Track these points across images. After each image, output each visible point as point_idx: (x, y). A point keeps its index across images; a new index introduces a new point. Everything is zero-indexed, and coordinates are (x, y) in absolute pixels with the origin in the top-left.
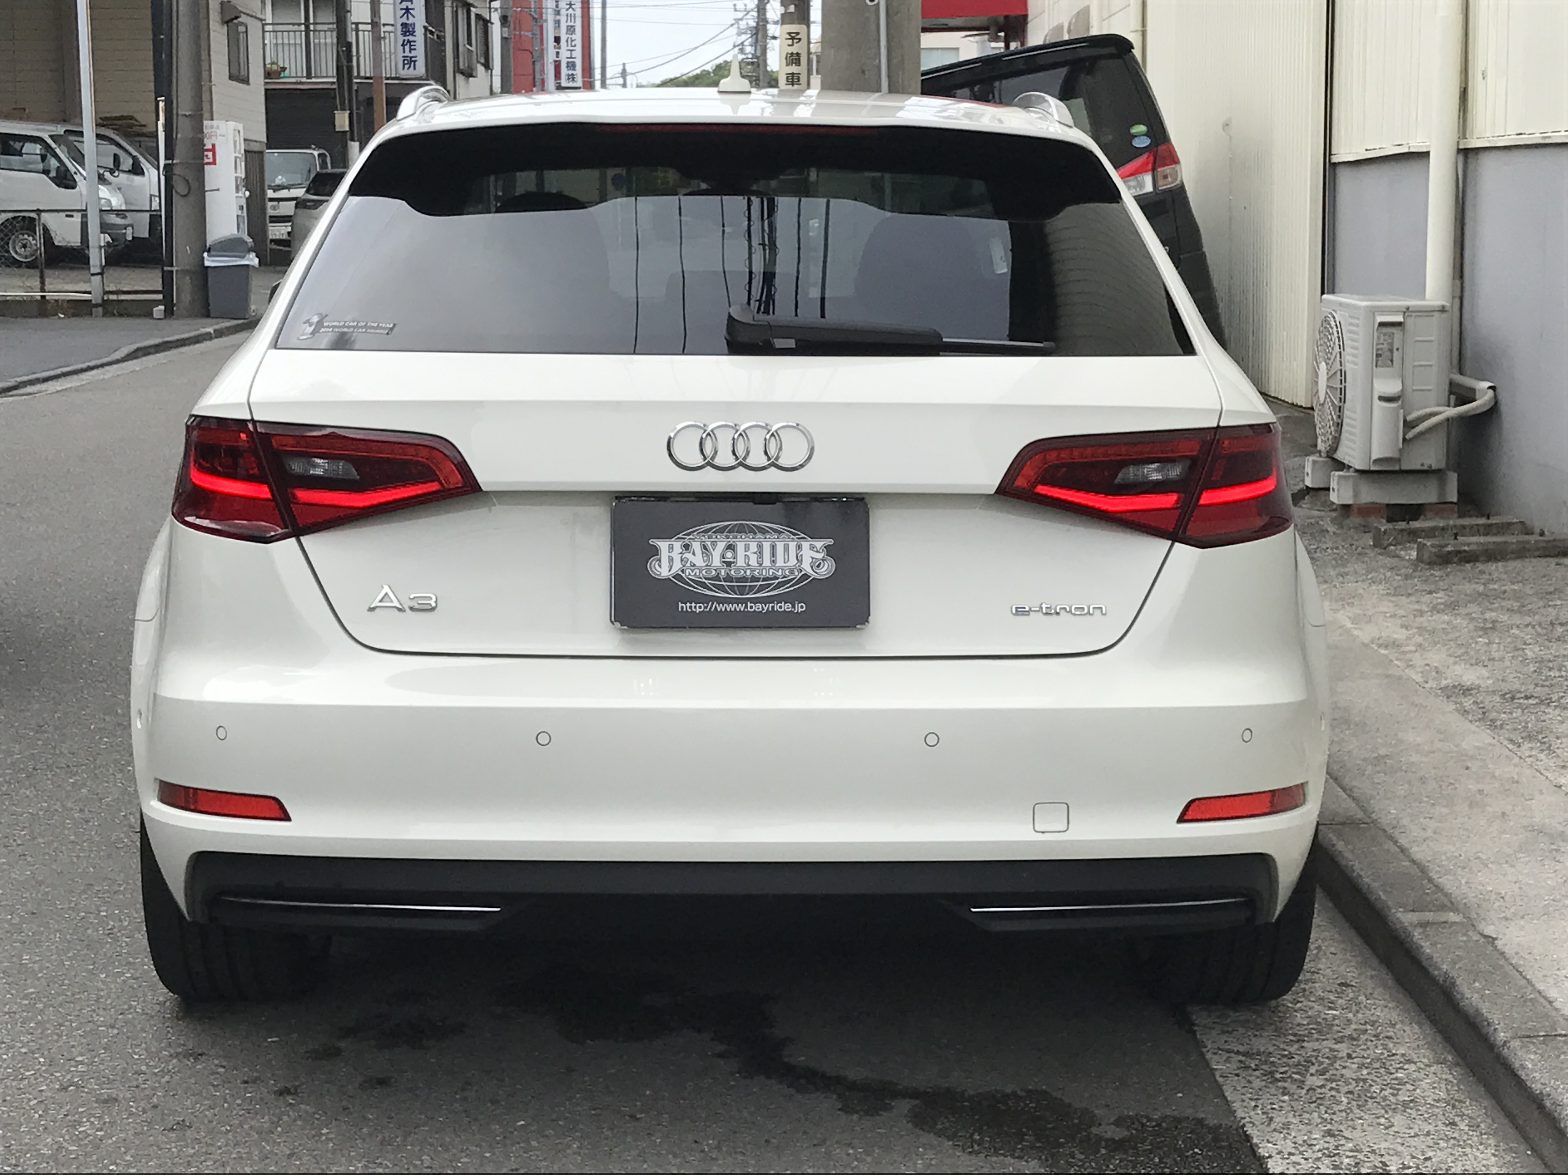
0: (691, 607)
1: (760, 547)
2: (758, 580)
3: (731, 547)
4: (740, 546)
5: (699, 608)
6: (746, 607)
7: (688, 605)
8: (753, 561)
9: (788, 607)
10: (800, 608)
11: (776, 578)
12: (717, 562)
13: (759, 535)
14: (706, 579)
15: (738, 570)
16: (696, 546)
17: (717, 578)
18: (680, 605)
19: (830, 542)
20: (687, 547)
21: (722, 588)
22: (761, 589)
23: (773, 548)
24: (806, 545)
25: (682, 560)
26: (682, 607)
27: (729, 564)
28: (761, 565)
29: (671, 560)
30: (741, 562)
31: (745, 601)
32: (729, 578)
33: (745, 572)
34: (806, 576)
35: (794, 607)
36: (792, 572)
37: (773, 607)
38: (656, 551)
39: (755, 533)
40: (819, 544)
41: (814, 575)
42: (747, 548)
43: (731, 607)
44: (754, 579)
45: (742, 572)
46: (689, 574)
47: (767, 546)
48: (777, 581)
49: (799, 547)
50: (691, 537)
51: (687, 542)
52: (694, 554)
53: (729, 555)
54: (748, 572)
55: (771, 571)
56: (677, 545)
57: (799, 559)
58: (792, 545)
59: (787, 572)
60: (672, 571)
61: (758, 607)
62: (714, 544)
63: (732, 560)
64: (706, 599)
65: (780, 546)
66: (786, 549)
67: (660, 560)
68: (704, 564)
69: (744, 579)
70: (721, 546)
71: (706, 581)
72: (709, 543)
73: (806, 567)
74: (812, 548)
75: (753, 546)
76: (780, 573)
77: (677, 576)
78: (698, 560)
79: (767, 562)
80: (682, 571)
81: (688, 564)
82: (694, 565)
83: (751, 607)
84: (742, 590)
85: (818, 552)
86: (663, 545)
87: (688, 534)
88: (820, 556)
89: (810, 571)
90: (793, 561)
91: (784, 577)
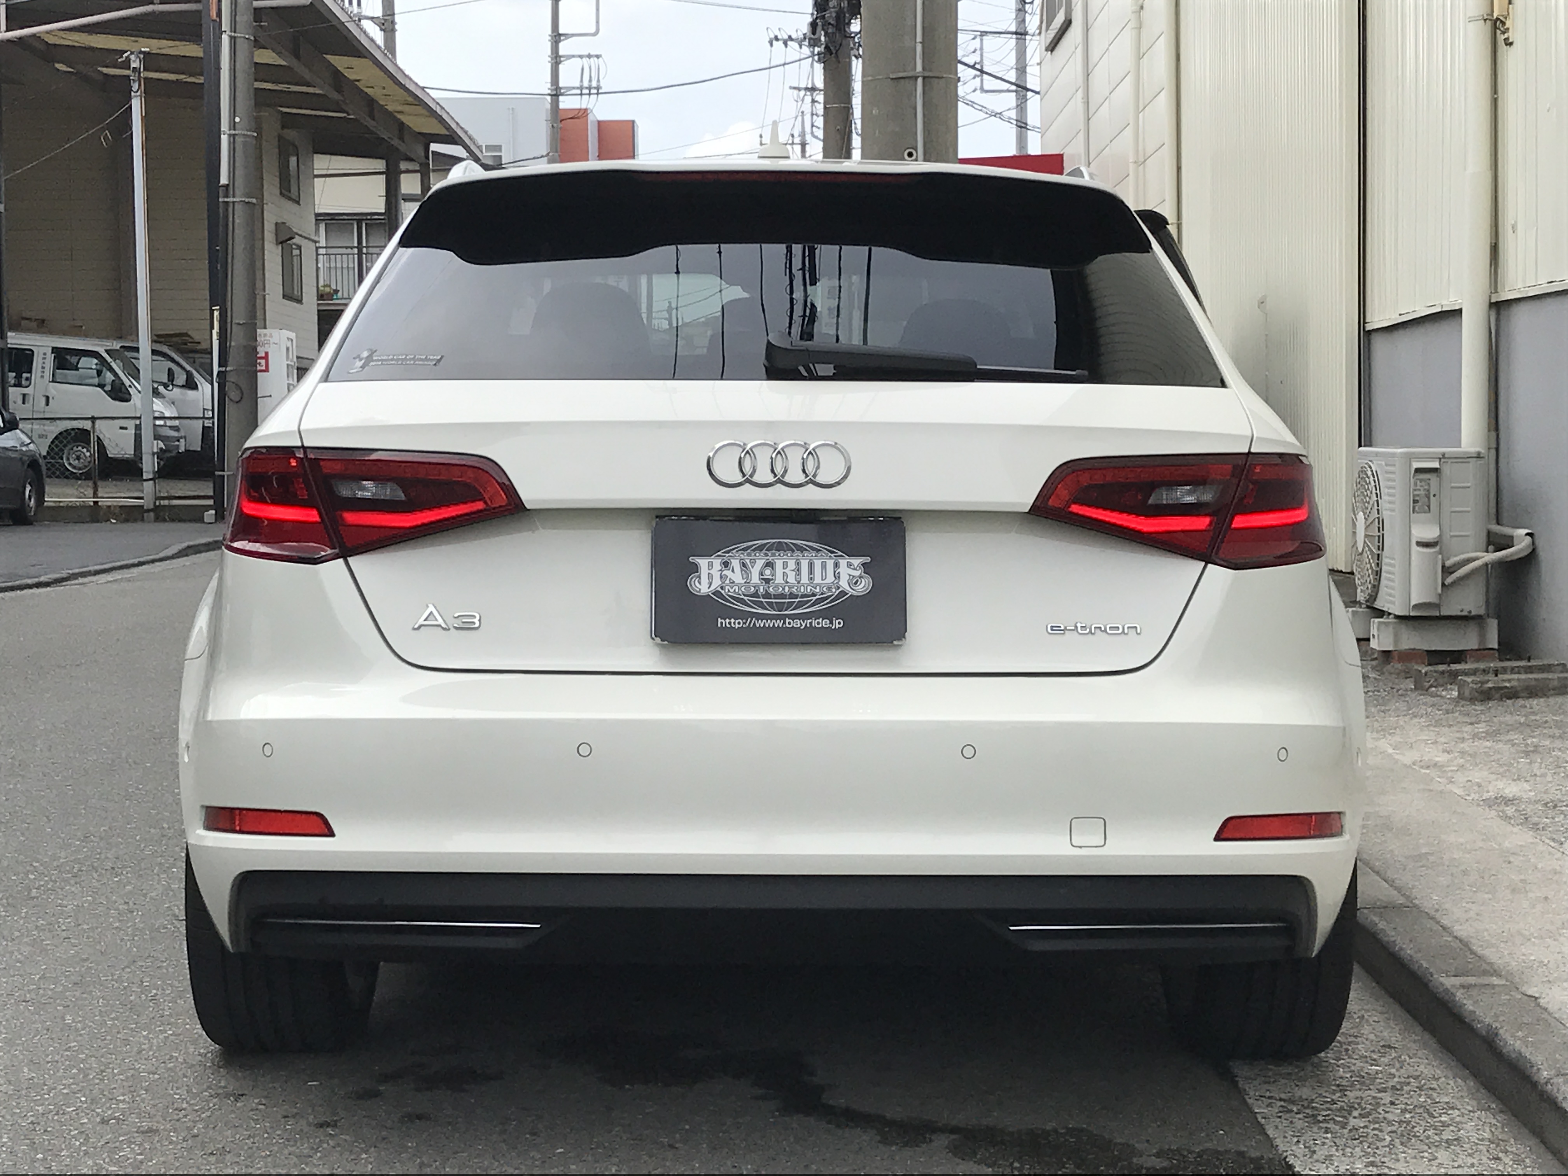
0: (730, 623)
1: (798, 564)
2: (796, 597)
3: (770, 565)
4: (779, 564)
5: (737, 624)
6: (784, 623)
7: (728, 621)
8: (792, 579)
9: (825, 623)
10: (837, 624)
11: (814, 595)
12: (755, 579)
13: (797, 553)
14: (744, 595)
15: (777, 586)
16: (735, 563)
17: (755, 595)
18: (719, 620)
19: (868, 560)
20: (726, 564)
21: (761, 605)
22: (800, 605)
23: (811, 566)
24: (843, 562)
25: (721, 577)
26: (722, 623)
27: (767, 581)
28: (799, 582)
29: (710, 576)
30: (779, 579)
31: (783, 618)
32: (767, 595)
33: (784, 589)
34: (844, 593)
35: (831, 623)
36: (829, 589)
37: (811, 623)
38: (696, 568)
39: (793, 551)
40: (857, 561)
41: (851, 592)
42: (785, 565)
43: (769, 623)
44: (792, 596)
45: (781, 589)
46: (729, 591)
47: (805, 564)
48: (814, 598)
49: (836, 565)
50: (730, 554)
51: (726, 559)
52: (733, 571)
53: (768, 572)
54: (787, 589)
55: (809, 588)
56: (717, 563)
57: (837, 576)
58: (830, 563)
59: (825, 589)
60: (713, 587)
61: (797, 623)
62: (753, 562)
63: (770, 577)
64: (744, 615)
65: (818, 564)
66: (824, 566)
67: (699, 577)
68: (743, 581)
69: (782, 596)
70: (760, 563)
71: (746, 598)
72: (748, 561)
73: (844, 584)
74: (849, 565)
75: (792, 564)
76: (818, 590)
77: (717, 593)
78: (737, 576)
79: (805, 579)
80: (722, 588)
81: (727, 582)
82: (733, 582)
83: (789, 623)
84: (780, 607)
85: (855, 569)
86: (703, 562)
87: (728, 552)
88: (857, 573)
89: (848, 588)
90: (830, 578)
91: (822, 594)
